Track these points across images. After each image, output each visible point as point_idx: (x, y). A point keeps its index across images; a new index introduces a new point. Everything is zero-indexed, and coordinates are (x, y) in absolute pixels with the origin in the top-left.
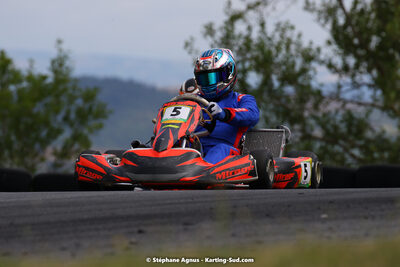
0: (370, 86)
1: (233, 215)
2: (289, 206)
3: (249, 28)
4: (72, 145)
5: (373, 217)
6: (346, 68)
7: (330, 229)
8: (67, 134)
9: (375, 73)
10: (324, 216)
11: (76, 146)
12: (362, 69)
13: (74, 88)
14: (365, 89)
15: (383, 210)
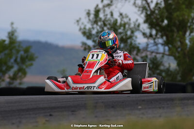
0: (162, 44)
1: (95, 107)
2: (123, 102)
4: (18, 74)
5: (163, 108)
6: (151, 36)
7: (143, 114)
8: (16, 68)
9: (165, 38)
10: (140, 107)
11: (20, 74)
12: (158, 36)
13: (19, 46)
14: (160, 46)
15: (168, 104)
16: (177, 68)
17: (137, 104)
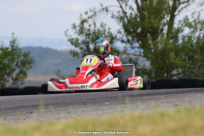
0: (138, 48)
3: (90, 26)
4: (20, 75)
6: (128, 41)
8: (17, 71)
9: (140, 42)
11: (21, 75)
12: (135, 41)
13: (20, 52)
14: (136, 49)
16: (151, 67)
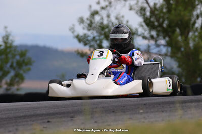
0: (164, 46)
2: (124, 107)
4: (15, 79)
5: (166, 111)
6: (152, 37)
7: (145, 118)
8: (12, 73)
9: (167, 39)
10: (142, 111)
11: (17, 79)
12: (161, 37)
13: (15, 50)
14: (162, 47)
15: (171, 108)
16: (180, 70)
17: (139, 108)
